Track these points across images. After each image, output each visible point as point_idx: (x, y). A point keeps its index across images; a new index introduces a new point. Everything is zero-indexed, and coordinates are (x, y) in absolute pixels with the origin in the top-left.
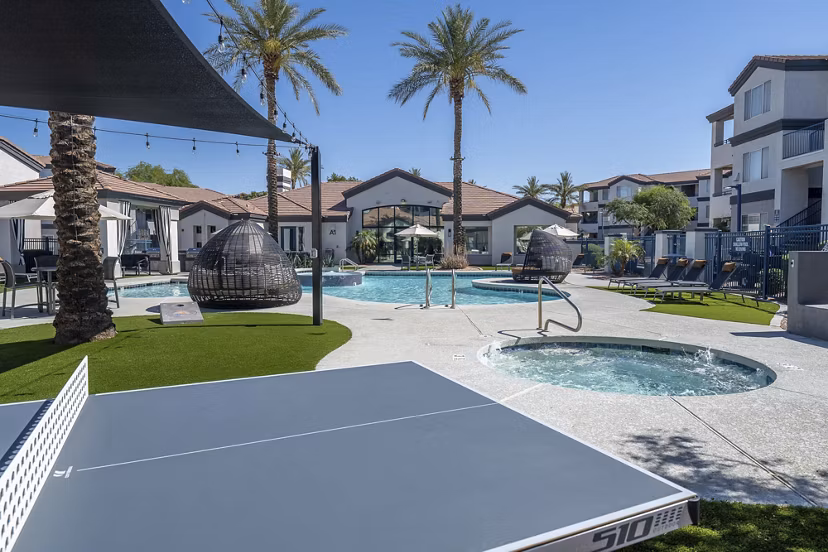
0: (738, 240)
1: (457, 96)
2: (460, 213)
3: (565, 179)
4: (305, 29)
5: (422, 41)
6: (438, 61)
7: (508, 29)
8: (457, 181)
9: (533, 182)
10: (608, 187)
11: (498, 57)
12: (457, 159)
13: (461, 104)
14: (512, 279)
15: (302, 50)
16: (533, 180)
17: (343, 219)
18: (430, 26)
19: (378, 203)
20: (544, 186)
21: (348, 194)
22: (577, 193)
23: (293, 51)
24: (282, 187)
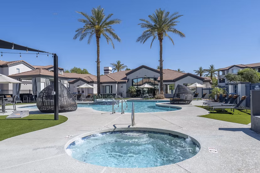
0: (256, 86)
1: (161, 40)
2: (162, 79)
3: (212, 67)
4: (108, 21)
5: (147, 22)
6: (153, 28)
7: (177, 15)
8: (161, 68)
9: (201, 69)
10: (228, 70)
11: (175, 25)
12: (161, 61)
13: (162, 42)
14: (170, 103)
15: (109, 28)
16: (201, 68)
17: (125, 82)
18: (150, 16)
19: (137, 77)
20: (204, 70)
21: (127, 74)
22: (217, 72)
23: (105, 29)
24: (109, 73)
